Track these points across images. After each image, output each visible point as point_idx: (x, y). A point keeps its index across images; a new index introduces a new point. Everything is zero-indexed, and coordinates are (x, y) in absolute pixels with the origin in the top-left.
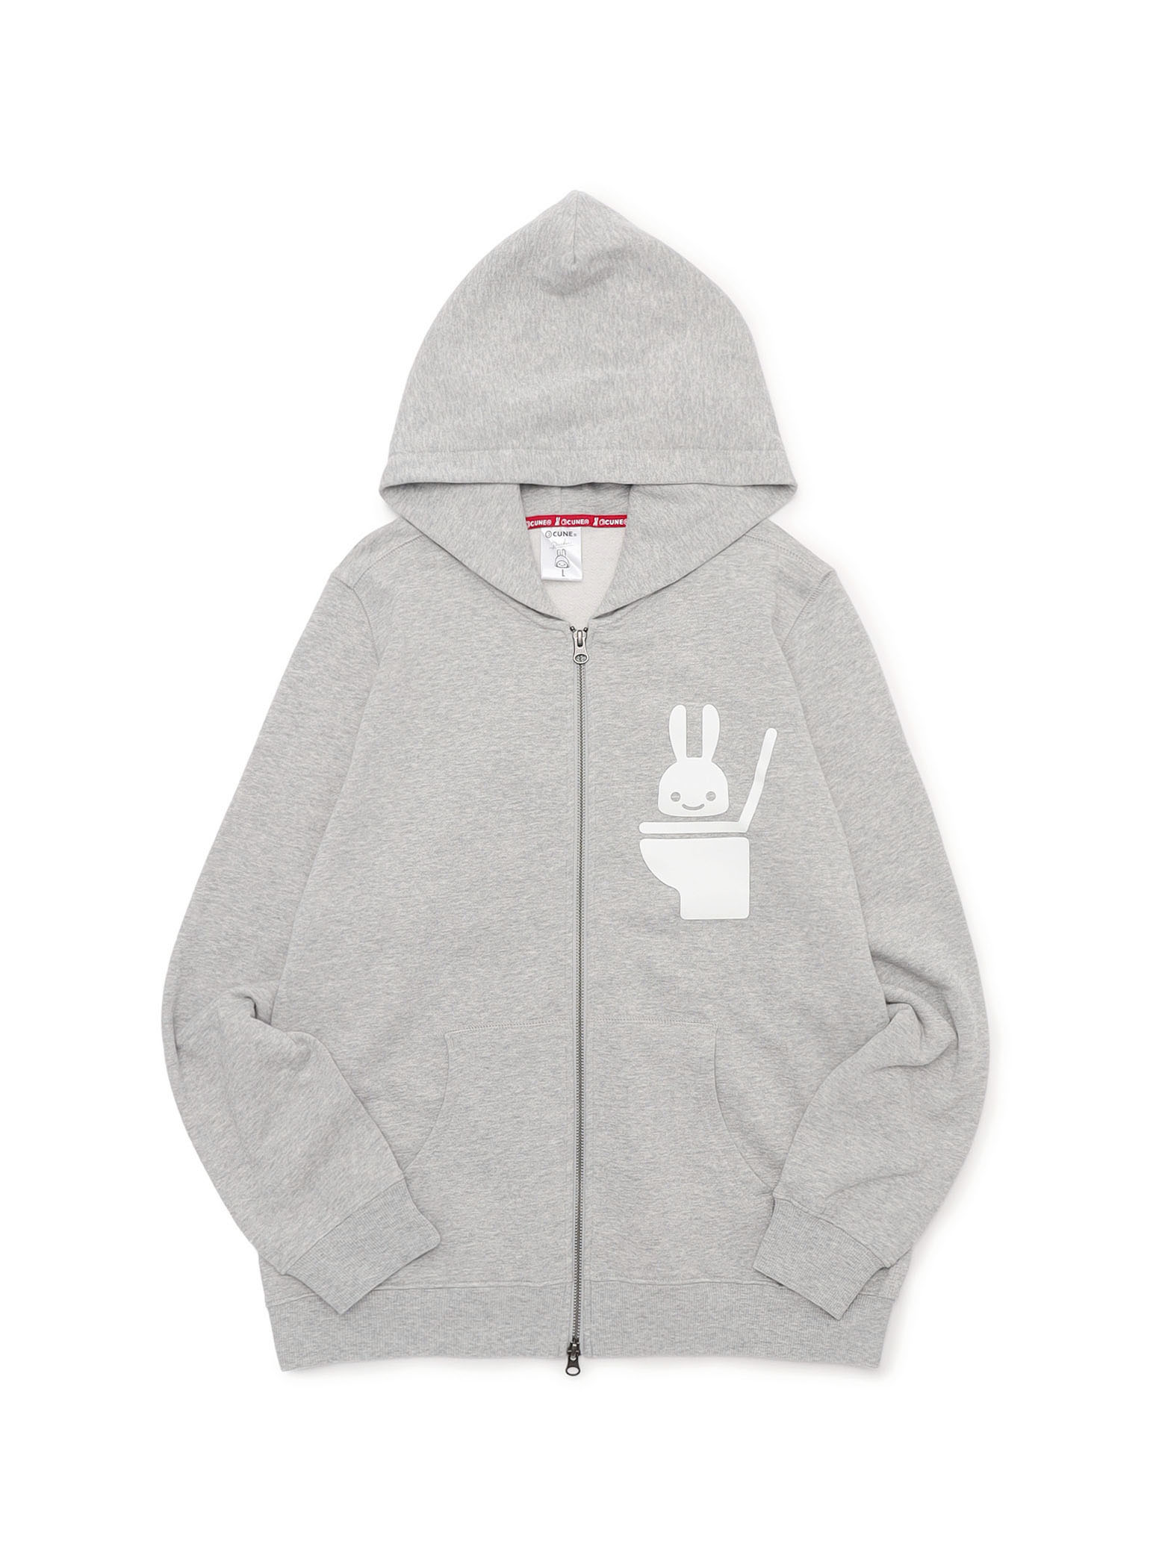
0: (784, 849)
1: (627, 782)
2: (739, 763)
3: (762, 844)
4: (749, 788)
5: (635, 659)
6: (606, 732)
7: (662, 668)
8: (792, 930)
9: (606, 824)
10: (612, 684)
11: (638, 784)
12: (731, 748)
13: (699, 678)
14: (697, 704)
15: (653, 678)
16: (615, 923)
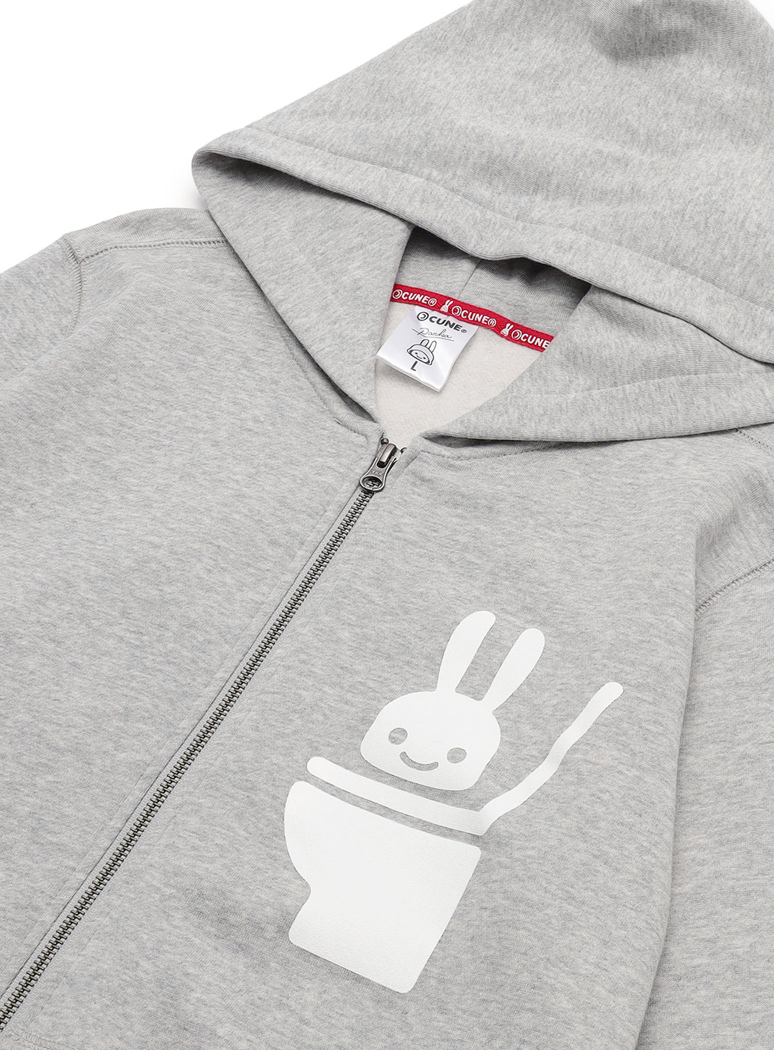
0: (532, 878)
1: (333, 685)
2: (535, 726)
3: (499, 863)
4: (529, 770)
5: (455, 520)
6: (345, 598)
7: (491, 547)
8: (472, 1038)
9: (257, 729)
10: (398, 538)
11: (349, 696)
12: (535, 702)
13: (543, 584)
14: (518, 623)
15: (470, 557)
16: (168, 891)
